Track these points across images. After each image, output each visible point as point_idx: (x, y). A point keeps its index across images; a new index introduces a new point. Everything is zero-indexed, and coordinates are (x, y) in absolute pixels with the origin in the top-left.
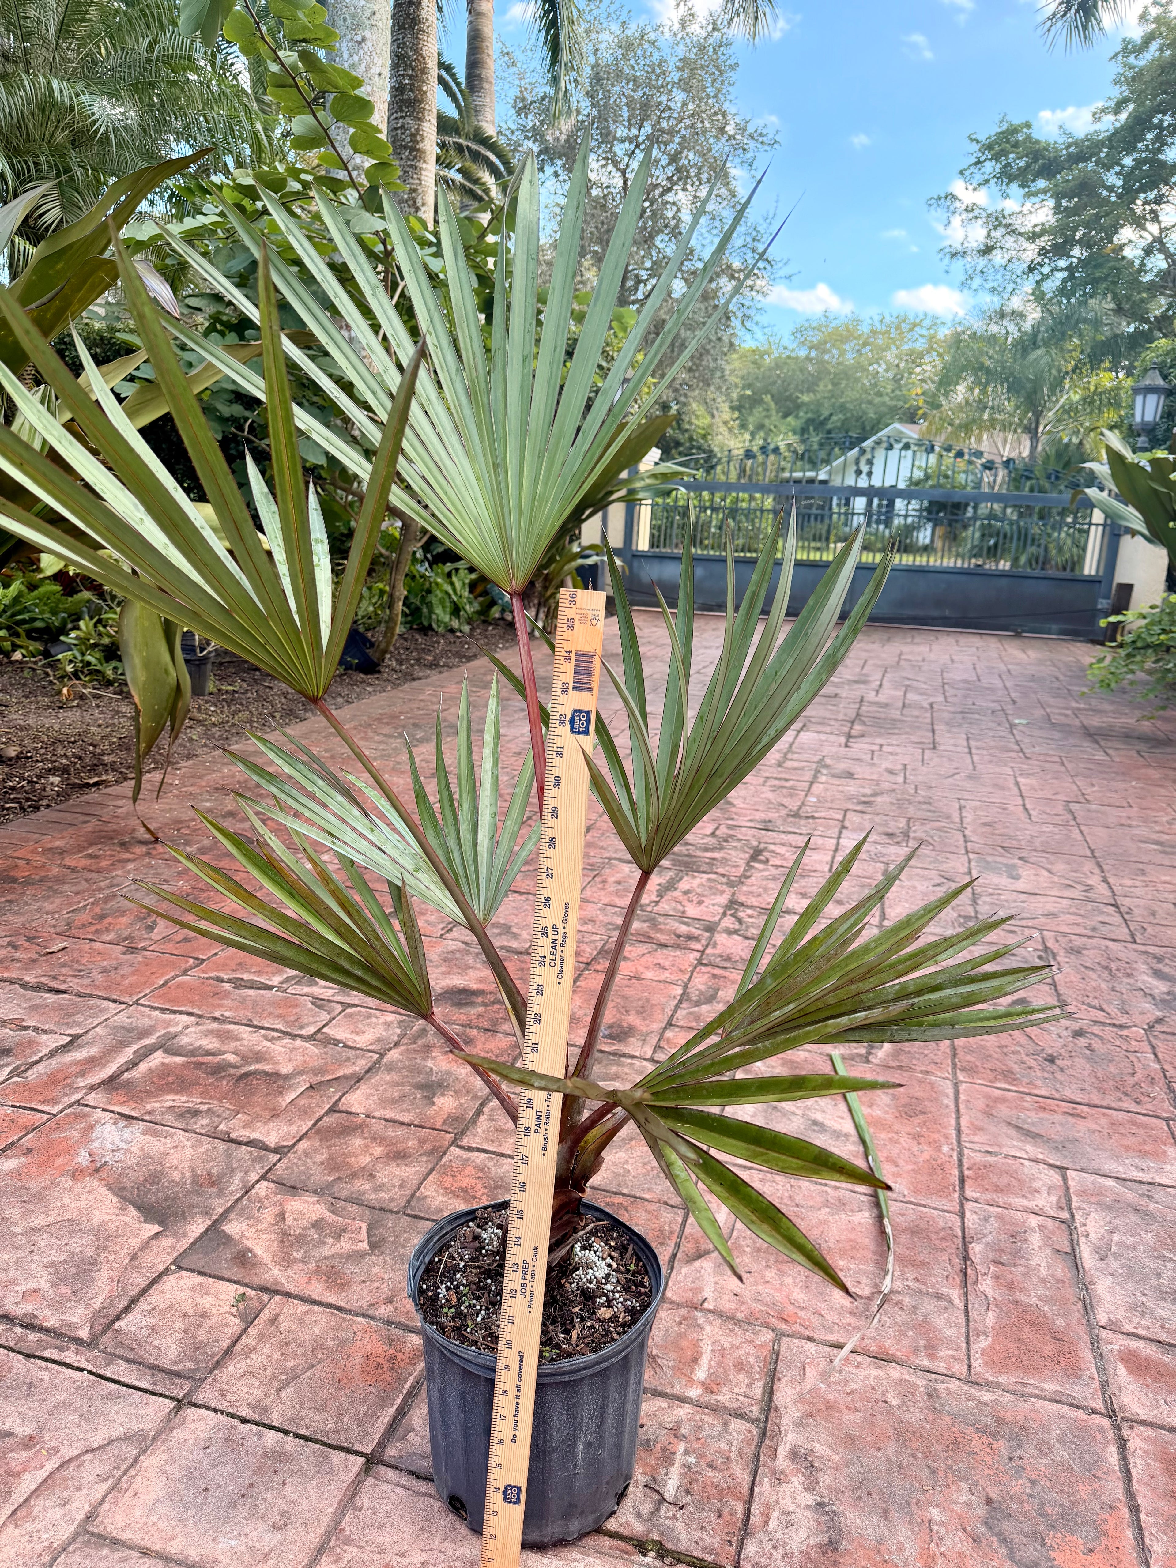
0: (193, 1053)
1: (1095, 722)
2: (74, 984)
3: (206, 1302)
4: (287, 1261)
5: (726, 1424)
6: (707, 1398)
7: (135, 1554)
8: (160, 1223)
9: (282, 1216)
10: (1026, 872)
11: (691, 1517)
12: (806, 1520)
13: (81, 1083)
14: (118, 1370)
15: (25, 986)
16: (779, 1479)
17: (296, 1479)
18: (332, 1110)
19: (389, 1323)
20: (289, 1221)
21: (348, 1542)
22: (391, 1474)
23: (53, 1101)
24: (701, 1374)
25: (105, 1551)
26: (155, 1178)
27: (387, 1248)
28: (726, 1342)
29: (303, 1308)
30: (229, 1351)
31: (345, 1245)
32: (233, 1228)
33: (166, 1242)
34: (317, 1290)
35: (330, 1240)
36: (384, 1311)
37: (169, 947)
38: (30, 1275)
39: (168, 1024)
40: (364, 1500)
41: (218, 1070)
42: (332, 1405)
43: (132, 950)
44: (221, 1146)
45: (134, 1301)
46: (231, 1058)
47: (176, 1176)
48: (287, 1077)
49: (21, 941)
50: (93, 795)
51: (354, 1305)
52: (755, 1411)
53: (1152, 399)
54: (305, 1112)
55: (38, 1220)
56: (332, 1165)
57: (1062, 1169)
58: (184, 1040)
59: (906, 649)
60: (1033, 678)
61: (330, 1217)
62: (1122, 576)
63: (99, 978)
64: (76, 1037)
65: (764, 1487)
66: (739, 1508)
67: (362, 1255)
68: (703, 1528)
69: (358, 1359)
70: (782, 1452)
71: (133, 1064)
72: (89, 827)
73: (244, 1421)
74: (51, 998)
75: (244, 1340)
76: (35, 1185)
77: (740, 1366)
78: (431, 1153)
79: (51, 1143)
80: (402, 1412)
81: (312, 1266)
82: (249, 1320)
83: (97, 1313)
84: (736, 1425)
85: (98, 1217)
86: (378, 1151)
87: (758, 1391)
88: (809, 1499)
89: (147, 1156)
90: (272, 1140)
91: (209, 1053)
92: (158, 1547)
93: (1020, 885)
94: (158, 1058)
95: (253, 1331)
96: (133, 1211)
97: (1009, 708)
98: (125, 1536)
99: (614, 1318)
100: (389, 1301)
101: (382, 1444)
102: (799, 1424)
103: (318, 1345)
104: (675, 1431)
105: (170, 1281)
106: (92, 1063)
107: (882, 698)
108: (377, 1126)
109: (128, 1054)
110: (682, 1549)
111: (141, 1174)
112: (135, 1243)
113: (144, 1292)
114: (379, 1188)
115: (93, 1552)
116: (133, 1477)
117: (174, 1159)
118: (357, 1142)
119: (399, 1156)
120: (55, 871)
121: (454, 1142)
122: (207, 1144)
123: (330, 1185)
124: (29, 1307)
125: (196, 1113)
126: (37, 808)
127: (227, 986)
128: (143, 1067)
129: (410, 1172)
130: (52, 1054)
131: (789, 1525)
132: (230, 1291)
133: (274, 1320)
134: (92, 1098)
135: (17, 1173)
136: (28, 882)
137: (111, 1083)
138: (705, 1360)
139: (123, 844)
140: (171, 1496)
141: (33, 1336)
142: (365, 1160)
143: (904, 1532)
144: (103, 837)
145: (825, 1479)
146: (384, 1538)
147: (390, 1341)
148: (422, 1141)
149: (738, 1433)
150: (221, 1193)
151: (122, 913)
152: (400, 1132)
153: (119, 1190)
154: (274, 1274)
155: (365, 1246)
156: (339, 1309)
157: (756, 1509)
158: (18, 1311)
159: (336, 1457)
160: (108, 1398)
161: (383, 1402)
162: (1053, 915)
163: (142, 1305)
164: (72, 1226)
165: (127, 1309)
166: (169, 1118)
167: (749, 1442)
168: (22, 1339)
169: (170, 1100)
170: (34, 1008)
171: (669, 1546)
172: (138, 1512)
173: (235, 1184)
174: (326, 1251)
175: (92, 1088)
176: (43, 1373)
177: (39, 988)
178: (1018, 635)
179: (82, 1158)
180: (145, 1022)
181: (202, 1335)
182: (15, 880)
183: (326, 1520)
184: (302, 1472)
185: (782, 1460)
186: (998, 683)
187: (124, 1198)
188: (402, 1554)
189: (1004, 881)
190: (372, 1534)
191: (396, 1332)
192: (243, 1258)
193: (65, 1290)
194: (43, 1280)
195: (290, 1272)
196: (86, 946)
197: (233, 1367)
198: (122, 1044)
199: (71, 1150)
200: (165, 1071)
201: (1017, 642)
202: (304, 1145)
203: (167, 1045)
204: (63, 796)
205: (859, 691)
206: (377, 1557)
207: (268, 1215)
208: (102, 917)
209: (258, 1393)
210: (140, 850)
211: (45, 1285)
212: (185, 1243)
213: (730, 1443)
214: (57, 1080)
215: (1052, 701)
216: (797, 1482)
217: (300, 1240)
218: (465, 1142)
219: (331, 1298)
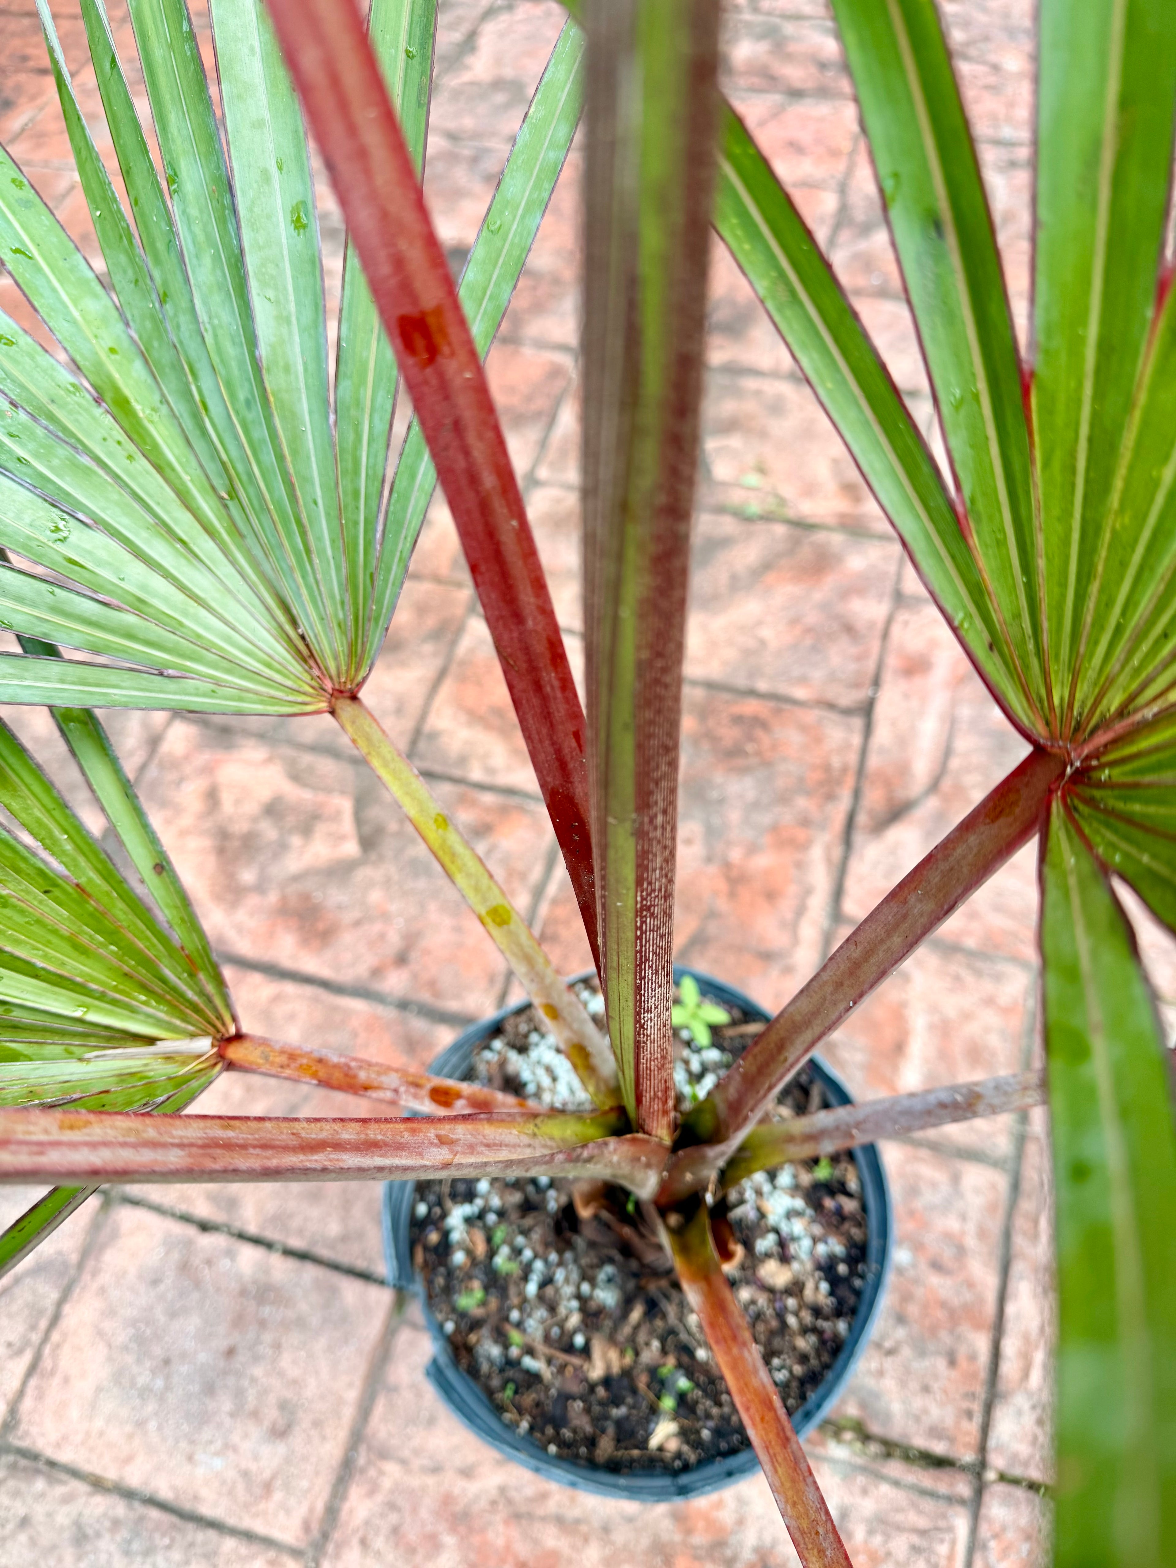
4: (234, 894)
5: (956, 1179)
7: (82, 1487)
9: (212, 796)
11: (907, 1371)
17: (294, 1338)
19: (403, 1005)
20: (228, 805)
21: (384, 1454)
24: (911, 1076)
25: (40, 1484)
27: (388, 846)
28: (951, 1007)
31: (319, 849)
34: (286, 948)
35: (296, 841)
36: (395, 982)
51: (346, 976)
61: (293, 792)
65: (1020, 1302)
66: (982, 1343)
67: (350, 866)
68: (926, 1389)
70: (1048, 1225)
73: (205, 1227)
77: (974, 1054)
81: (273, 897)
84: (972, 1176)
92: (111, 1474)
98: (64, 1456)
100: (401, 960)
110: (894, 1432)
115: (23, 1486)
116: (58, 1346)
121: (472, 607)
123: (284, 720)
129: (415, 678)
138: (916, 1050)
140: (118, 1377)
147: (411, 1046)
148: (422, 611)
149: (977, 1191)
154: (217, 918)
155: (351, 848)
156: (325, 984)
157: (1008, 1346)
167: (992, 1208)
171: (875, 1428)
172: (74, 1413)
174: (293, 864)
183: (348, 1413)
184: (300, 1323)
188: (467, 1473)
191: (419, 1025)
195: (241, 915)
206: (431, 1481)
213: (963, 1217)
217: (249, 844)
219: (310, 964)
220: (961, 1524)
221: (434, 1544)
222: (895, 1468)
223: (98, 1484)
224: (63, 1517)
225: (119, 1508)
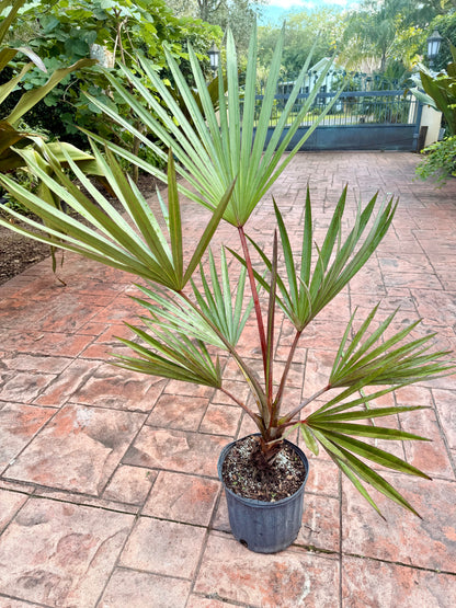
0: (105, 376)
1: (417, 190)
2: (51, 352)
3: (136, 476)
4: (161, 457)
5: (328, 501)
6: (320, 492)
7: (137, 572)
8: (111, 447)
9: (154, 439)
10: (400, 263)
11: (322, 536)
12: (361, 532)
13: (66, 394)
14: (112, 506)
15: (32, 355)
16: (350, 518)
17: (185, 539)
18: (162, 394)
19: (203, 476)
20: (158, 441)
21: (208, 559)
22: (217, 533)
23: (58, 403)
24: (316, 483)
25: (126, 573)
26: (104, 429)
27: (196, 447)
28: (323, 470)
29: (171, 474)
30: (149, 494)
31: (180, 448)
32: (138, 446)
33: (115, 455)
34: (174, 467)
35: (174, 447)
36: (200, 472)
37: (83, 332)
38: (70, 474)
39: (92, 365)
40: (210, 543)
41: (116, 382)
42: (190, 510)
43: (69, 335)
44: (126, 413)
45: (110, 479)
46: (120, 377)
47: (112, 428)
48: (142, 382)
49: (25, 336)
50: (34, 267)
51: (189, 471)
52: (337, 495)
53: (435, 44)
54: (153, 396)
55: (67, 452)
56: (168, 416)
57: (430, 388)
58: (100, 371)
59: (340, 162)
60: (390, 172)
61: (173, 438)
62: (423, 124)
63: (61, 349)
64: (59, 375)
65: (345, 522)
66: (338, 530)
67: (187, 451)
68: (327, 539)
69: (195, 492)
70: (349, 508)
71: (83, 384)
72: (37, 281)
73: (161, 519)
74: (44, 359)
75: (153, 489)
76: (62, 438)
77: (329, 479)
78: (202, 407)
79: (62, 421)
80: (215, 510)
81: (170, 457)
82: (153, 482)
83: (98, 485)
84: (331, 500)
85: (88, 448)
86: (183, 409)
87: (337, 487)
88: (361, 525)
89: (99, 421)
90: (144, 409)
91: (111, 376)
92: (144, 569)
93: (399, 269)
94: (92, 380)
95: (155, 486)
96: (100, 444)
97: (384, 187)
98: (132, 567)
99: (293, 479)
100: (201, 468)
101: (211, 522)
102: (353, 498)
103: (180, 489)
104: (311, 505)
105: (121, 470)
106: (68, 385)
107: (334, 188)
108: (181, 398)
109: (80, 380)
110: (321, 547)
111: (98, 428)
112: (105, 456)
113: (113, 475)
114: (187, 423)
115: (122, 574)
116: (128, 545)
117: (109, 421)
118: (175, 406)
119: (191, 410)
120: (29, 303)
121: (210, 402)
122: (120, 413)
123: (169, 424)
124: (73, 486)
125: (113, 401)
126: (13, 275)
127: (110, 347)
128: (88, 384)
129: (197, 415)
130: (52, 383)
131: (356, 535)
132: (144, 471)
133: (162, 480)
134: (73, 400)
135: (54, 434)
136: (20, 309)
137: (77, 392)
138: (316, 478)
139: (52, 288)
140: (143, 550)
141: (78, 497)
142: (179, 413)
143: (394, 532)
144: (44, 285)
145: (365, 517)
146: (220, 556)
147: (205, 483)
148: (198, 403)
149: (333, 503)
150: (130, 432)
151: (61, 319)
152: (189, 400)
153: (93, 436)
154: (157, 462)
155: (187, 447)
156: (184, 473)
157: (344, 530)
158: (69, 488)
159: (197, 529)
160: (111, 517)
161: (208, 507)
162: (412, 281)
163: (114, 480)
164: (80, 452)
165: (109, 482)
166: (103, 405)
167: (337, 506)
168: (74, 498)
169: (102, 397)
170: (39, 364)
171: (317, 547)
172: (134, 557)
173: (135, 429)
174: (174, 451)
175: (71, 396)
176: (87, 510)
177: (38, 355)
178: (382, 152)
179: (76, 425)
180: (83, 366)
181: (138, 489)
182: (15, 309)
183: (199, 552)
184: (186, 536)
185: (349, 512)
186: (378, 176)
187: (95, 439)
188: (228, 561)
189: (392, 268)
190: (216, 555)
191: (206, 480)
192: (145, 457)
193: (84, 478)
194: (75, 475)
195: (163, 461)
196: (51, 335)
197: (152, 500)
198: (77, 376)
199: (70, 422)
200: (96, 385)
201: (382, 155)
202: (155, 409)
203: (94, 374)
204: (22, 268)
205: (325, 185)
206: (219, 563)
207: (150, 439)
208: (54, 322)
209: (164, 508)
210: (60, 290)
211: (77, 477)
212: (122, 454)
213: (331, 507)
214: (57, 394)
215: (400, 182)
216: (356, 519)
217: (164, 448)
218: (214, 401)
219: (180, 469)
220: (338, 563)
221: (221, 575)
222: (322, 554)
223: (140, 571)
224: (132, 579)
225: (146, 575)
